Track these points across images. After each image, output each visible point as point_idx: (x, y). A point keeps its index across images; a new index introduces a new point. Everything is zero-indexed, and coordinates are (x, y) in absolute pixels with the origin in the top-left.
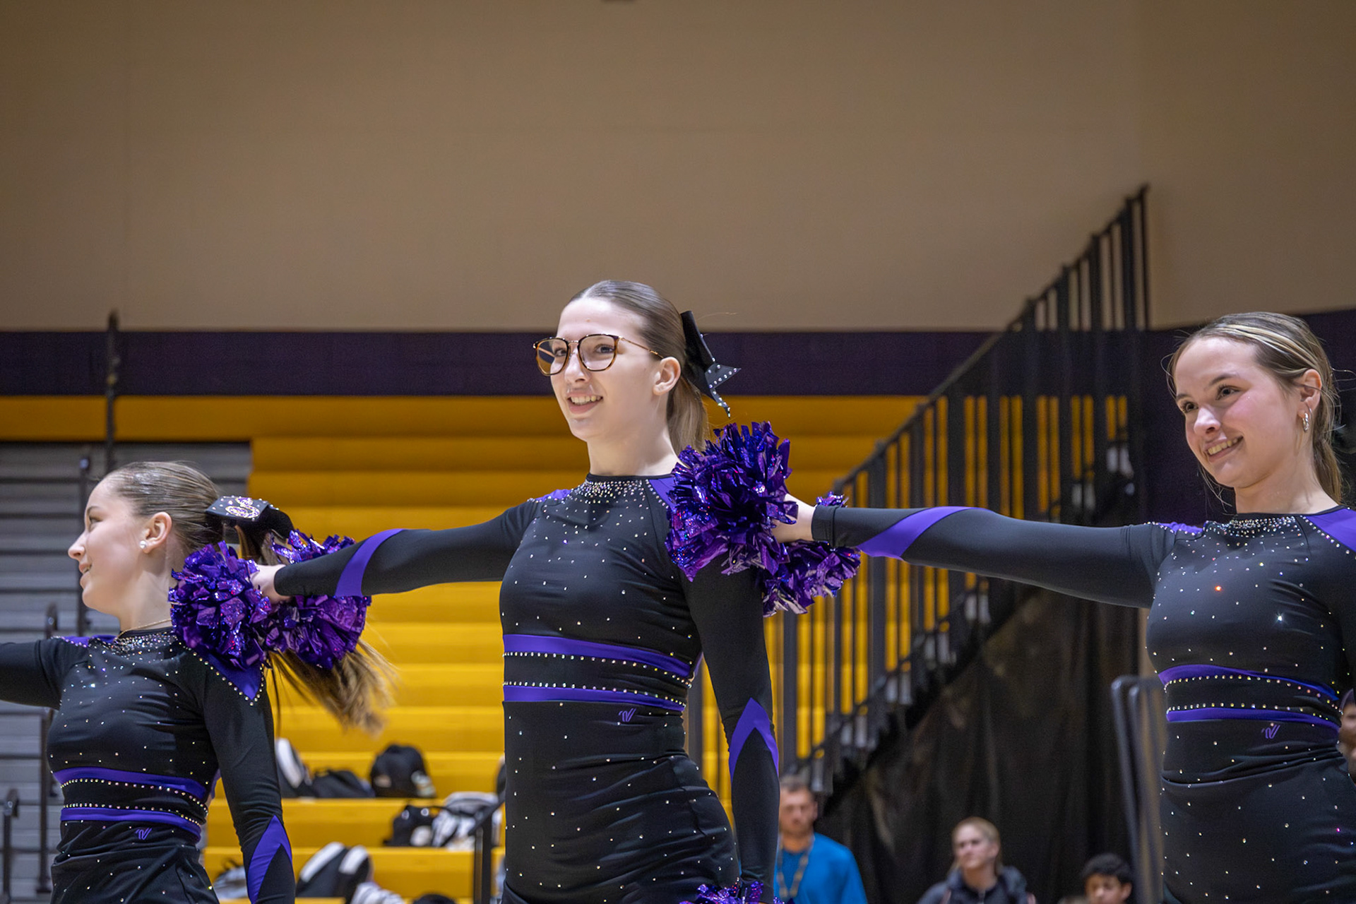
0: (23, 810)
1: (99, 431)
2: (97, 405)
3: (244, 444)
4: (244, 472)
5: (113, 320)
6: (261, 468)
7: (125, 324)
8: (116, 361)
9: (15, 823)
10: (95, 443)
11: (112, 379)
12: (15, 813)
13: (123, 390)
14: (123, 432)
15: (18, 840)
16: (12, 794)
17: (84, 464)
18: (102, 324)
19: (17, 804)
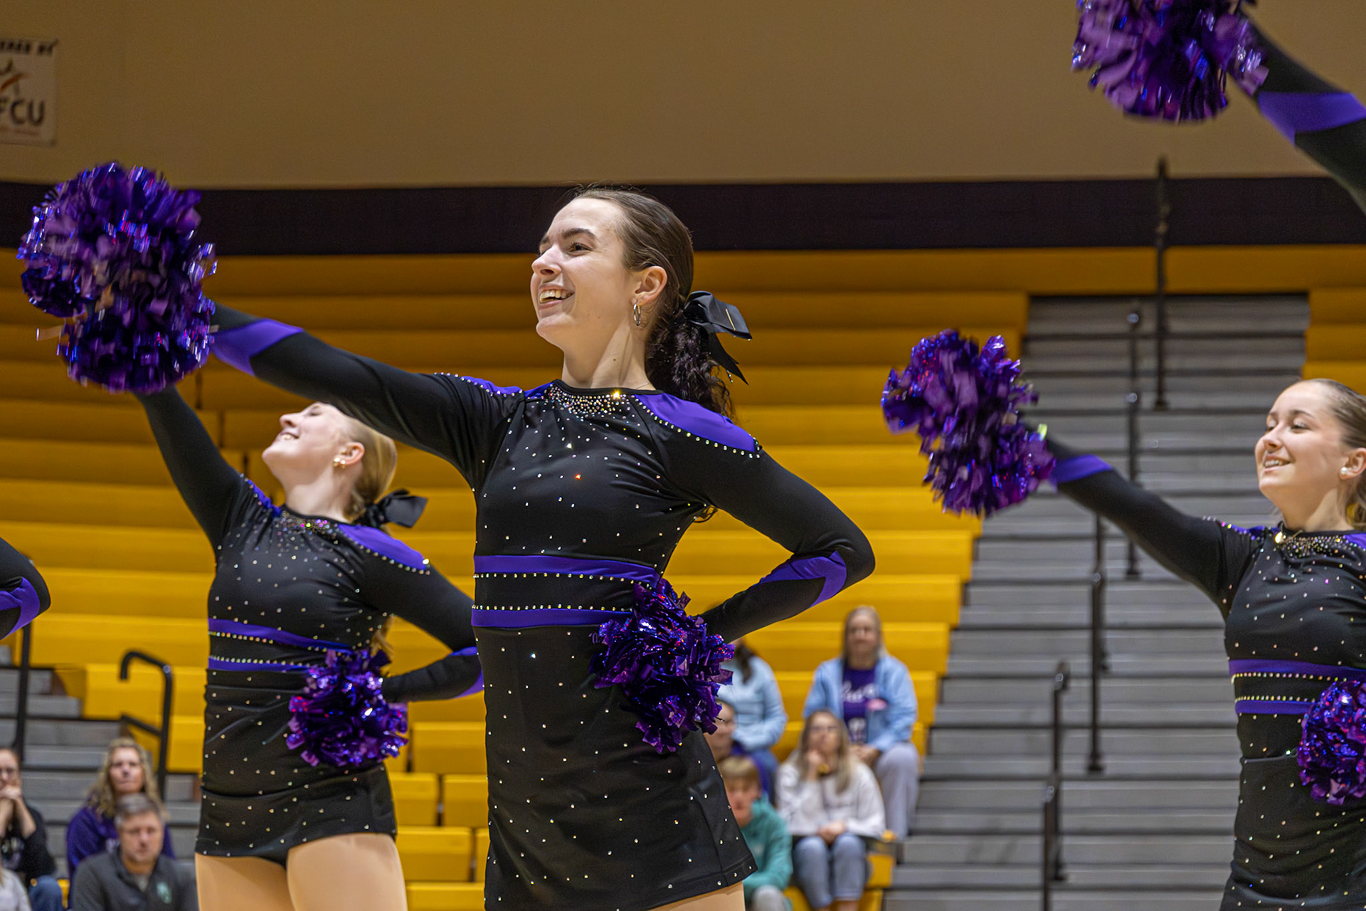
0: (1073, 684)
1: (1149, 285)
2: (1146, 257)
3: (1301, 295)
4: (1302, 325)
5: (1162, 167)
6: (1317, 321)
7: (1175, 171)
8: (1165, 209)
9: (1065, 698)
10: (1143, 297)
11: (1162, 229)
12: (1064, 686)
13: (1174, 240)
14: (1173, 285)
15: (1068, 715)
16: (1061, 666)
17: (1133, 318)
18: (1150, 171)
19: (1067, 678)
